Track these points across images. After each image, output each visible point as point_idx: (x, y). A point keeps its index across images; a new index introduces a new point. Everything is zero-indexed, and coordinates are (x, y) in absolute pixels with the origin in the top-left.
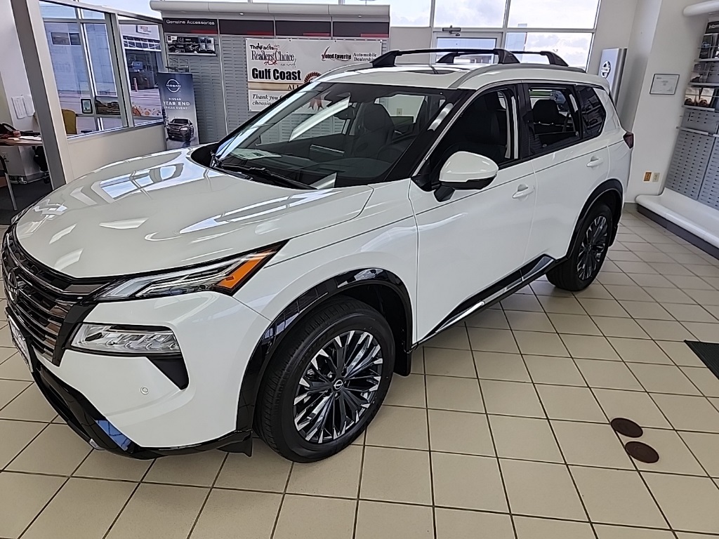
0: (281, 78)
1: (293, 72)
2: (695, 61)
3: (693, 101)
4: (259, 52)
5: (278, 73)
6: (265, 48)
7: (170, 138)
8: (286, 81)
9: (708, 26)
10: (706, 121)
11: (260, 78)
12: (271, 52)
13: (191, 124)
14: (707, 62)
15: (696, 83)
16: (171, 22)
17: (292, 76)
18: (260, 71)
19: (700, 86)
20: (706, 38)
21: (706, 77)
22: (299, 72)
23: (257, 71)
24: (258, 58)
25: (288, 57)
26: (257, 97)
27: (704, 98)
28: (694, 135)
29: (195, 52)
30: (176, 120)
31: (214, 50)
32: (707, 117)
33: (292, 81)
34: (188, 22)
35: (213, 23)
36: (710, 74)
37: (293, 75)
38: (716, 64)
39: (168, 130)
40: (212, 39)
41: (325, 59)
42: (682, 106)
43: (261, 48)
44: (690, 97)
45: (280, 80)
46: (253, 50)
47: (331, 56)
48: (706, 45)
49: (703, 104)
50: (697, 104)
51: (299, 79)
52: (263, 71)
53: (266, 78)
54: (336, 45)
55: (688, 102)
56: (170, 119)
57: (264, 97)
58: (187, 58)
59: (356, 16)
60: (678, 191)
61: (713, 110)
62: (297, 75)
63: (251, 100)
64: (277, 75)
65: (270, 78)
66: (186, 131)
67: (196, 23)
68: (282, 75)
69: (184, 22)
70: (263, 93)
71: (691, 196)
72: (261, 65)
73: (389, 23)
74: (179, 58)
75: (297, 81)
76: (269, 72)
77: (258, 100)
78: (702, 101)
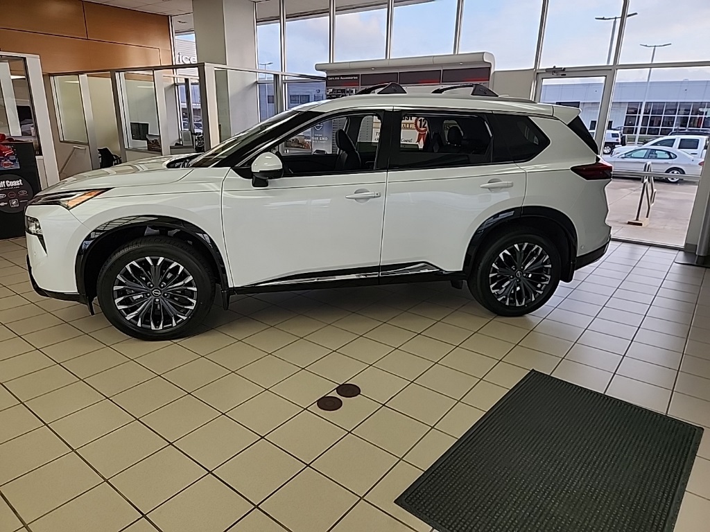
16: (331, 79)
35: (357, 78)
67: (346, 78)
69: (339, 78)
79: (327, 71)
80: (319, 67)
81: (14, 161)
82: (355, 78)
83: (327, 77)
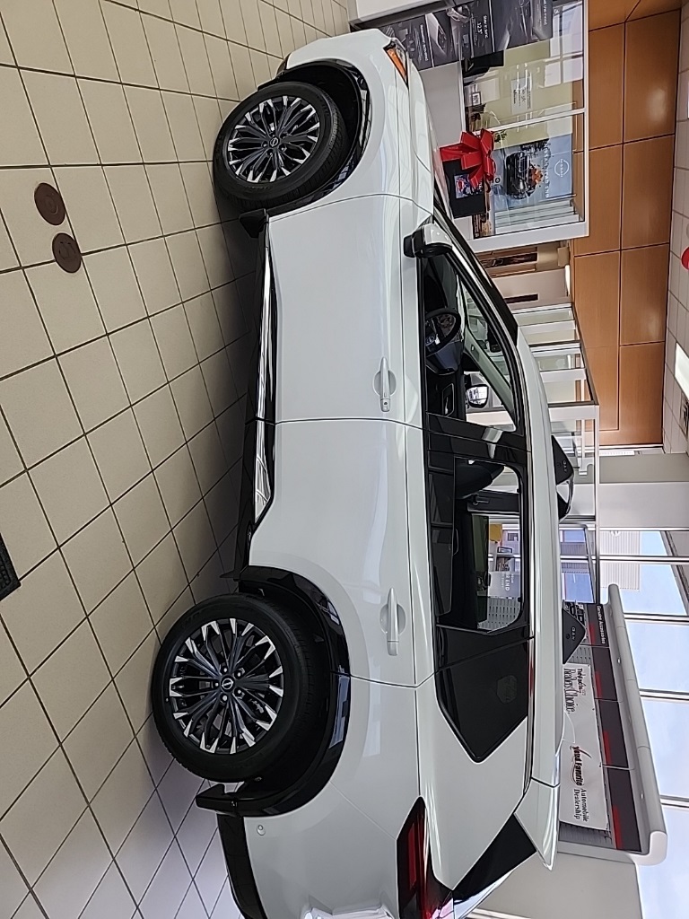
4: (576, 675)
6: (580, 682)
16: (599, 609)
41: (574, 751)
47: (577, 758)
54: (594, 765)
79: (610, 606)
80: (613, 589)
81: (464, 192)
82: (603, 639)
83: (602, 605)
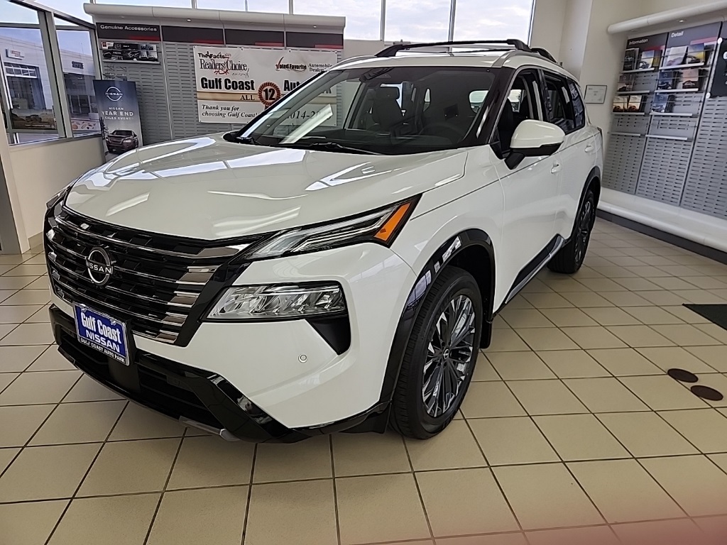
0: (233, 88)
1: (246, 82)
2: (620, 73)
3: (622, 108)
4: (208, 60)
5: (230, 82)
7: (111, 151)
8: (238, 91)
9: (628, 43)
10: (635, 124)
11: (210, 88)
12: (222, 61)
13: (135, 136)
14: (631, 73)
15: (623, 92)
16: (106, 27)
17: (245, 86)
18: (210, 81)
19: (626, 95)
20: (628, 53)
21: (631, 86)
22: (252, 82)
23: (206, 80)
24: (207, 66)
25: (240, 66)
26: (207, 108)
27: (633, 104)
28: (625, 137)
29: (135, 59)
30: (118, 132)
31: (156, 57)
32: (636, 121)
33: (245, 91)
34: (126, 28)
35: (155, 29)
36: (635, 84)
37: (246, 84)
38: (639, 75)
39: (108, 143)
40: (155, 46)
41: (279, 69)
42: (611, 114)
43: (210, 57)
44: (618, 105)
45: (231, 90)
46: (201, 58)
47: (286, 67)
48: (629, 59)
49: (632, 109)
50: (626, 111)
51: (253, 89)
52: (213, 81)
53: (217, 88)
54: (291, 55)
55: (616, 110)
56: (111, 130)
57: (214, 108)
58: (125, 65)
59: (311, 26)
60: (615, 188)
61: (643, 114)
62: (250, 85)
63: (201, 110)
64: (228, 84)
65: (220, 88)
66: (130, 143)
67: (136, 29)
68: (235, 85)
69: (121, 28)
70: (214, 104)
71: (628, 192)
72: (211, 75)
73: (342, 35)
74: (116, 65)
75: (251, 91)
76: (220, 81)
77: (209, 111)
78: (631, 107)
83: (98, 24)
